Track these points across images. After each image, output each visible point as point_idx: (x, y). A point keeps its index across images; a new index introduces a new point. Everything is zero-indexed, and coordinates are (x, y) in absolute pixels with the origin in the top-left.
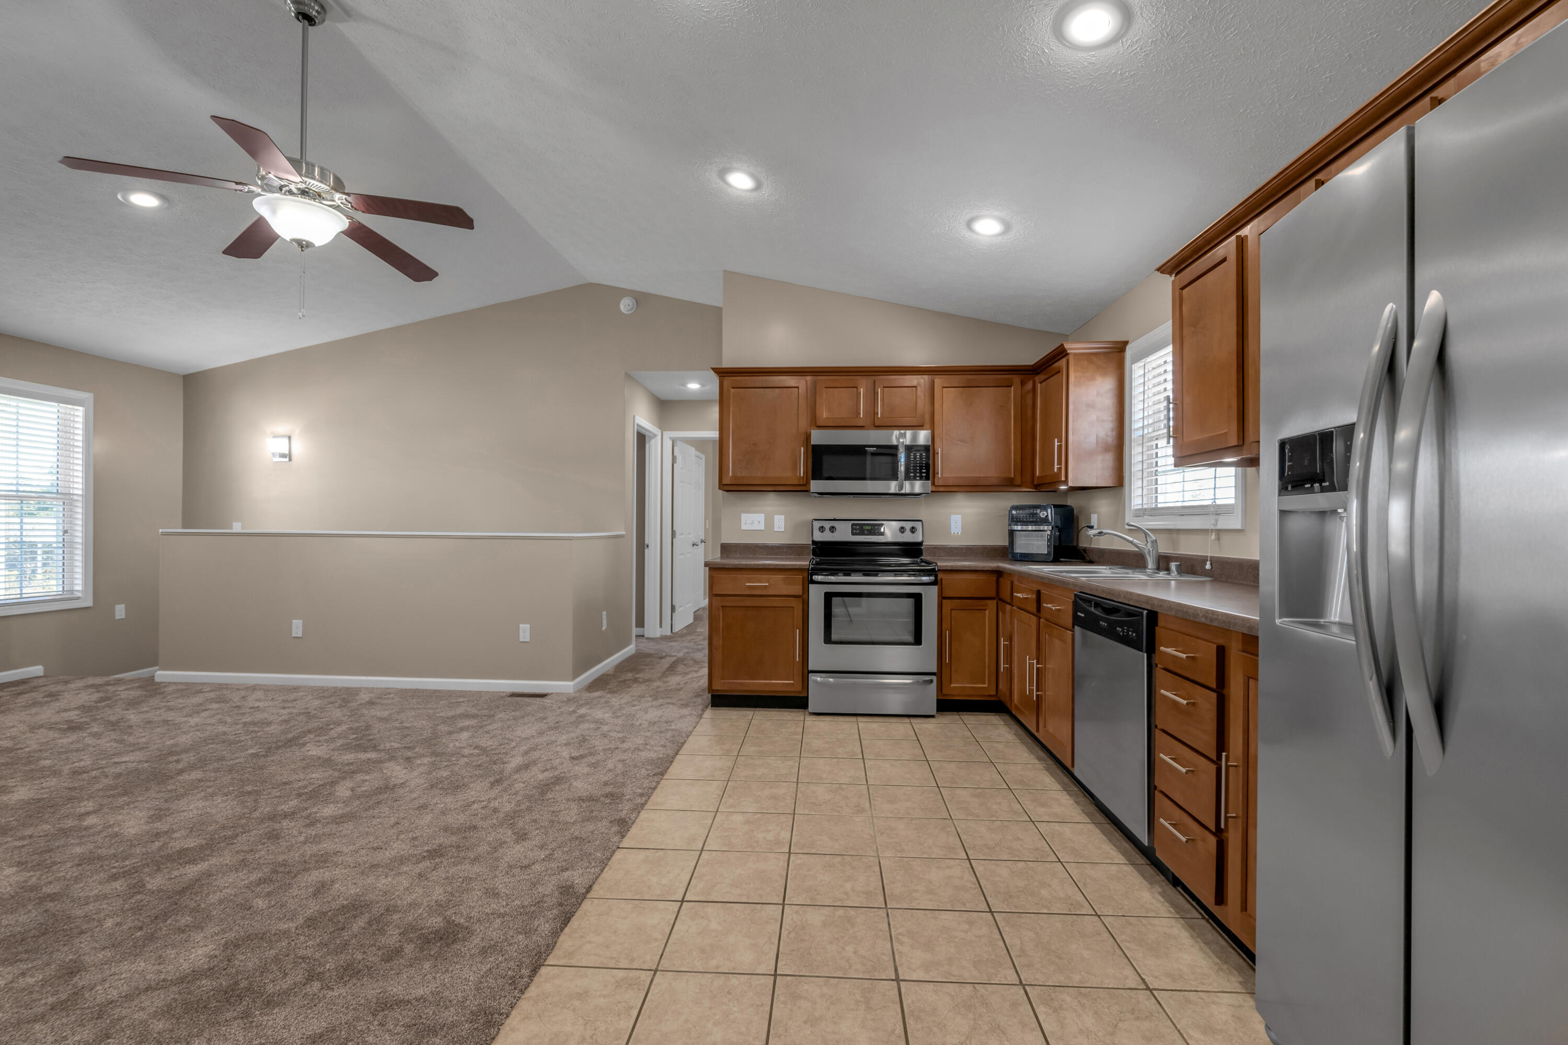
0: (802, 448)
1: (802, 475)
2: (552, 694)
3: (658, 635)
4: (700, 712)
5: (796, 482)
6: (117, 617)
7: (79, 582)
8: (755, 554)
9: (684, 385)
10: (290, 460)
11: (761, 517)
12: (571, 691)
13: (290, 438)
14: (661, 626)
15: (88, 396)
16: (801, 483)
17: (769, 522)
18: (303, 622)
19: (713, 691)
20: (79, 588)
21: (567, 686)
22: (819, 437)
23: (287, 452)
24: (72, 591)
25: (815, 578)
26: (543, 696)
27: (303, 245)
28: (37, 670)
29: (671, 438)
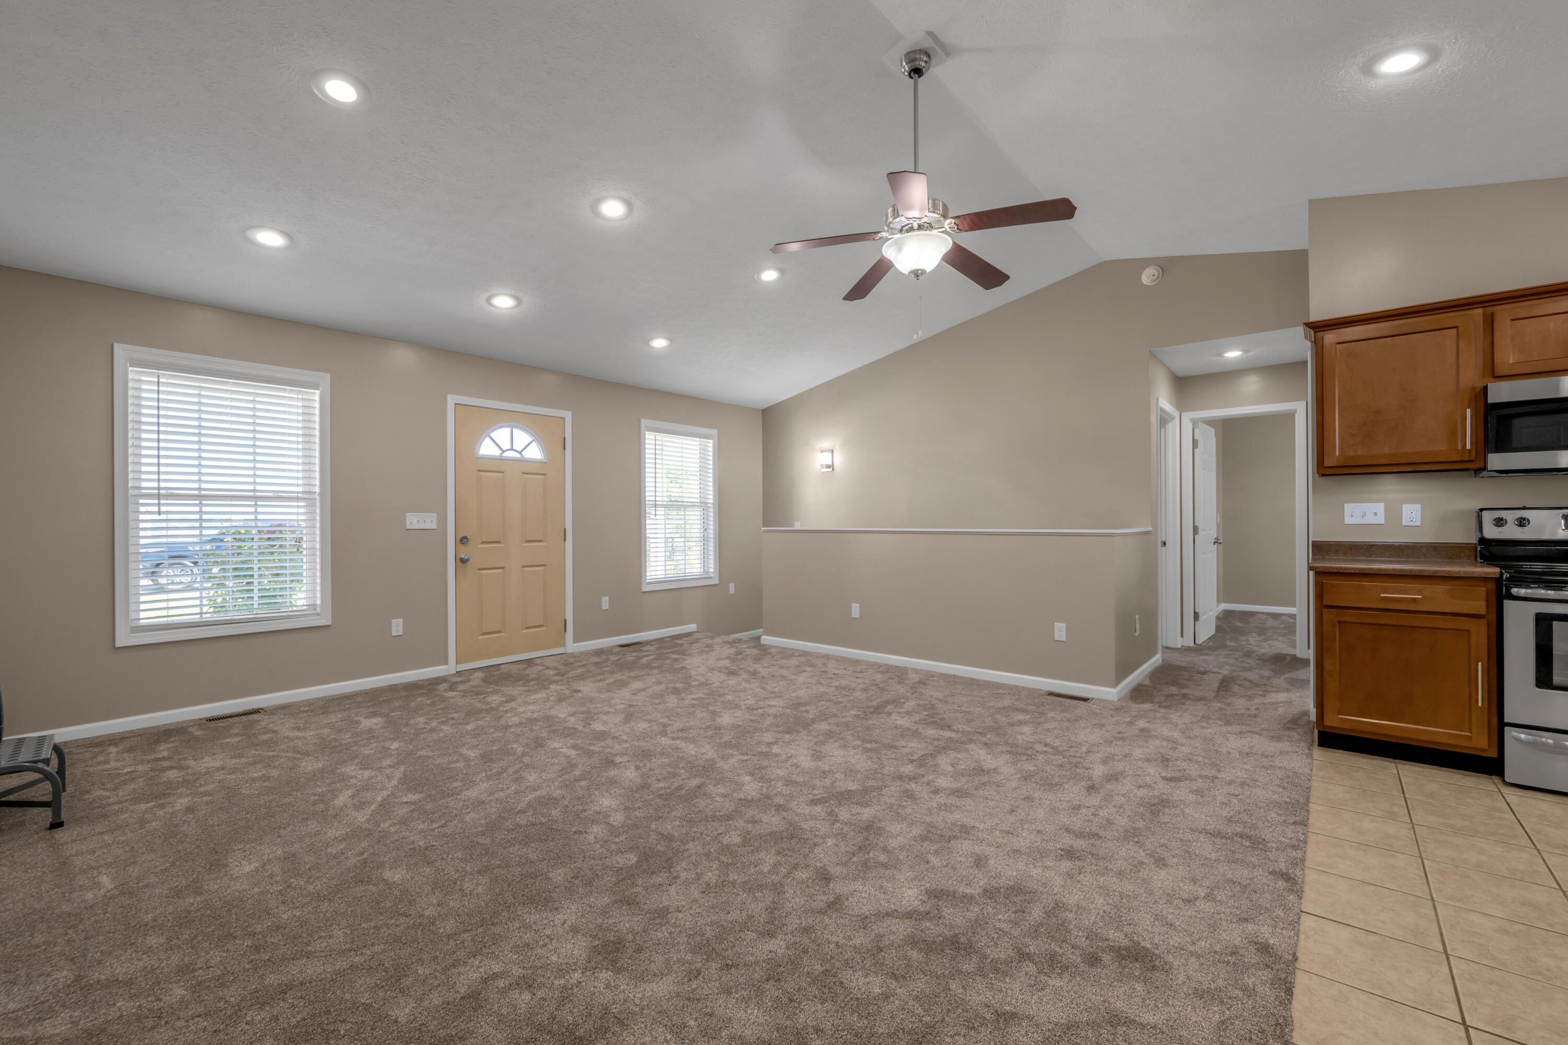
0: (1468, 411)
1: (1468, 447)
2: (1093, 699)
3: (1179, 646)
4: (1307, 751)
5: (1456, 458)
6: (731, 593)
7: (712, 566)
8: (1370, 556)
9: (1220, 355)
10: (833, 470)
11: (1380, 507)
12: (1114, 698)
13: (832, 451)
14: (1182, 636)
15: (714, 432)
16: (1466, 458)
17: (1393, 514)
18: (860, 606)
19: (1325, 726)
20: (711, 570)
21: (1111, 693)
22: (1501, 392)
23: (830, 463)
24: (708, 572)
25: (1515, 591)
26: (1085, 700)
27: (917, 274)
28: (693, 627)
29: (1191, 420)
